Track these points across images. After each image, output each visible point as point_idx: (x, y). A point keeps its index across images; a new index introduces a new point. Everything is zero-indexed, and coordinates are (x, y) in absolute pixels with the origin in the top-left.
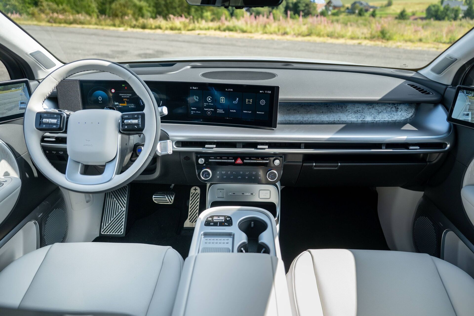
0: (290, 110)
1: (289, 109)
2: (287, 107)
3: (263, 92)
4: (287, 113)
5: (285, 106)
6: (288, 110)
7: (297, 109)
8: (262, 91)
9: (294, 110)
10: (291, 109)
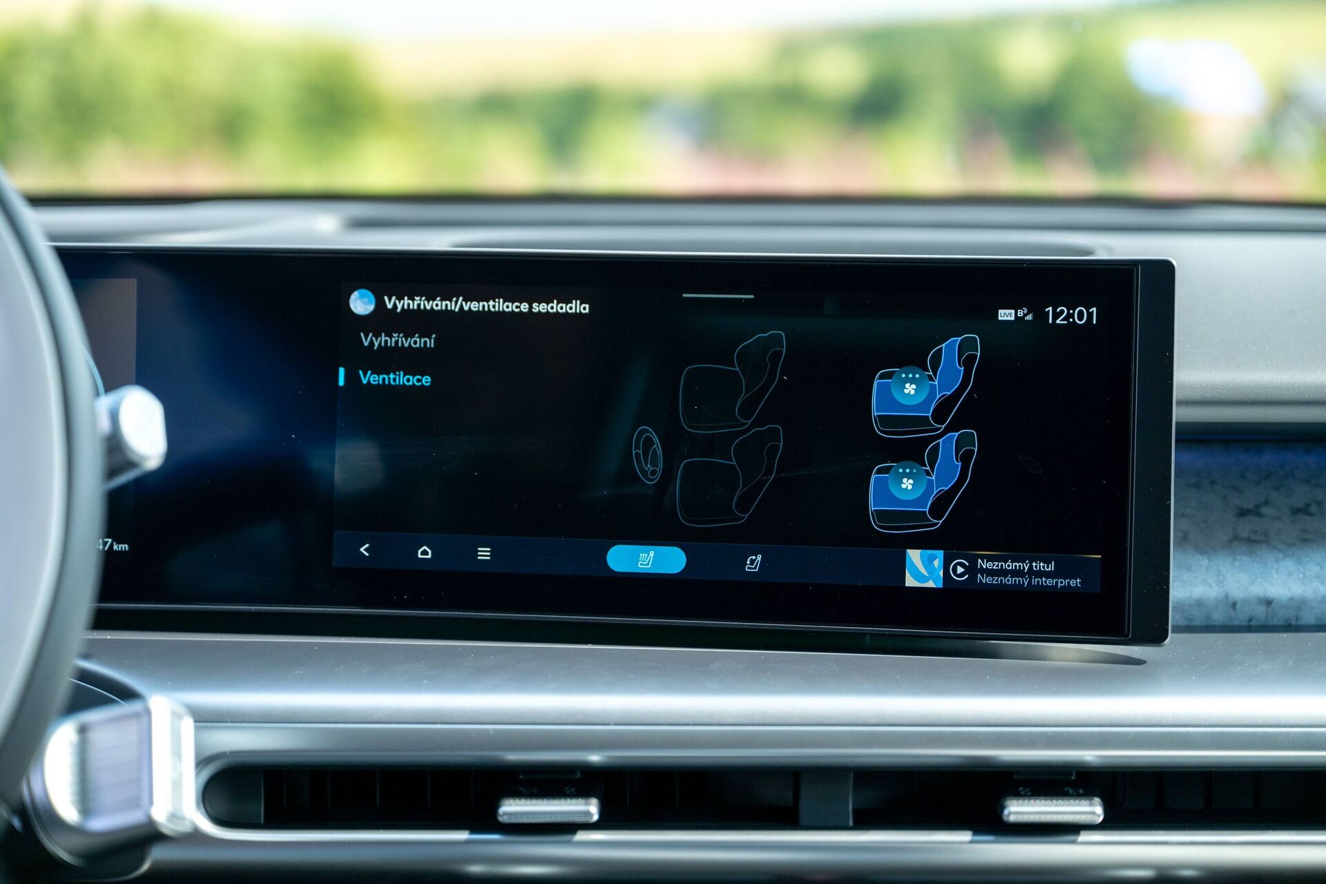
0: (1265, 510)
1: (1250, 506)
2: (1235, 488)
3: (1029, 317)
4: (1236, 538)
5: (1213, 483)
6: (1243, 513)
7: (1319, 504)
8: (1020, 313)
9: (1296, 511)
10: (1266, 503)
